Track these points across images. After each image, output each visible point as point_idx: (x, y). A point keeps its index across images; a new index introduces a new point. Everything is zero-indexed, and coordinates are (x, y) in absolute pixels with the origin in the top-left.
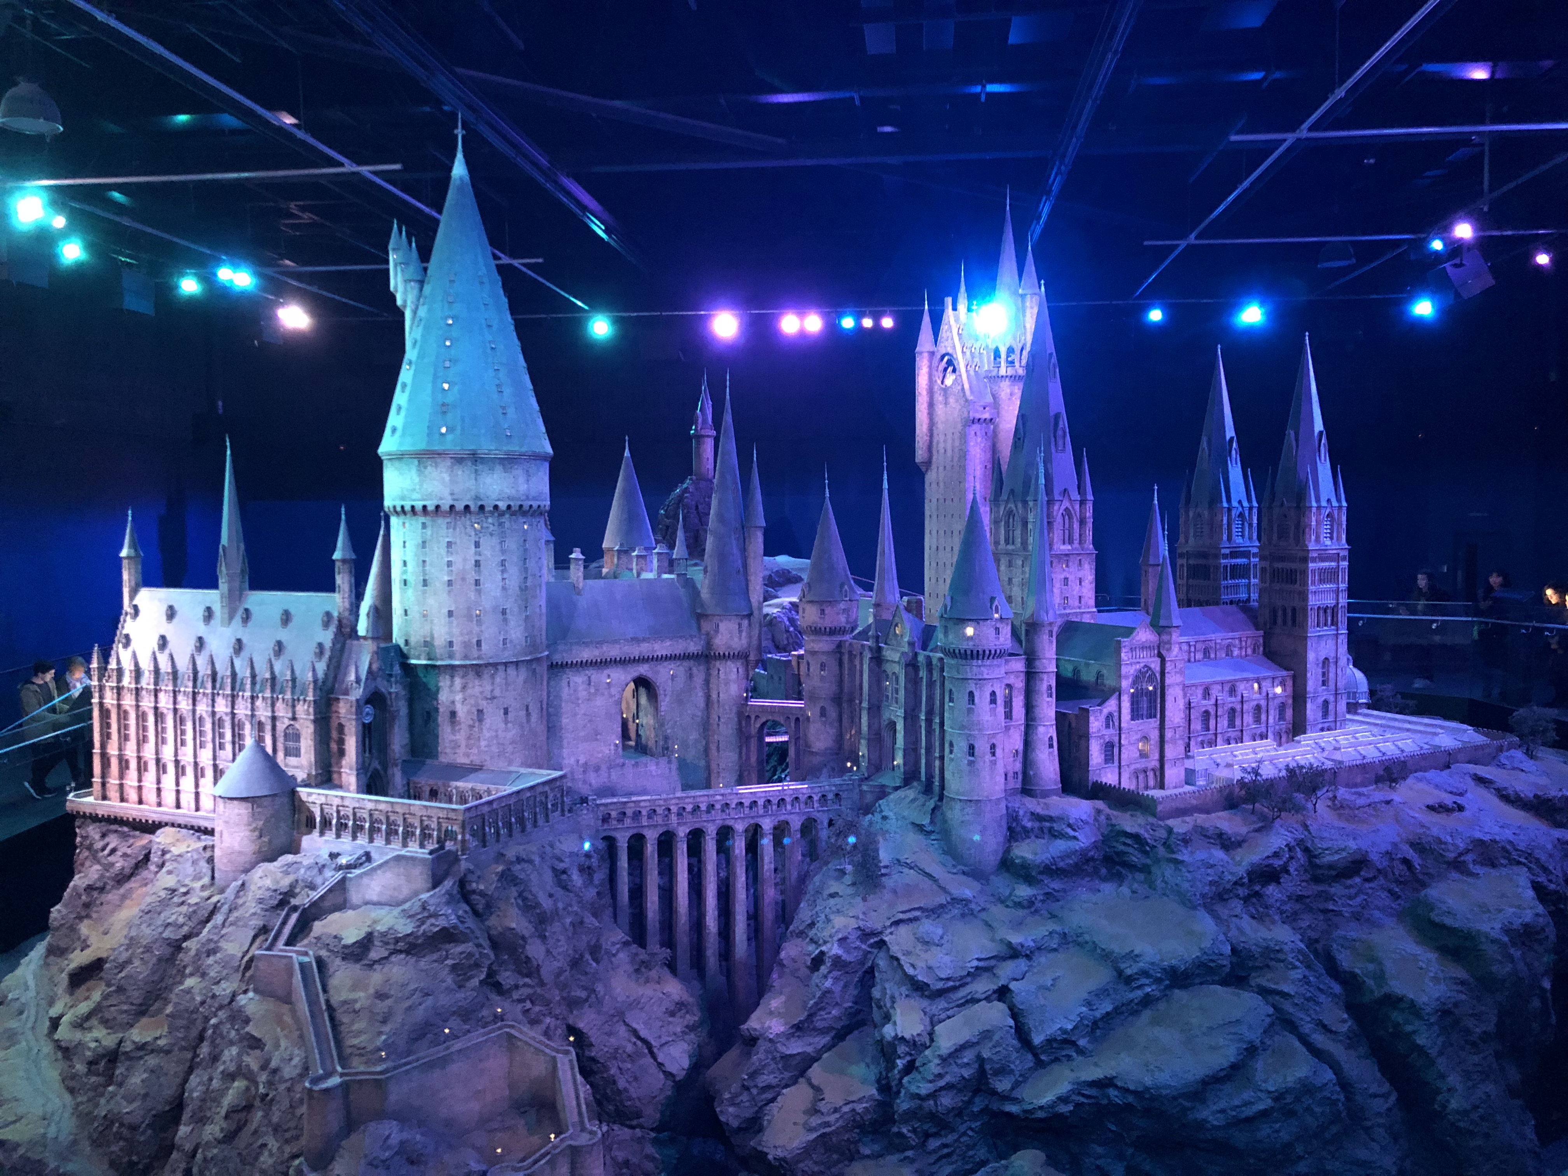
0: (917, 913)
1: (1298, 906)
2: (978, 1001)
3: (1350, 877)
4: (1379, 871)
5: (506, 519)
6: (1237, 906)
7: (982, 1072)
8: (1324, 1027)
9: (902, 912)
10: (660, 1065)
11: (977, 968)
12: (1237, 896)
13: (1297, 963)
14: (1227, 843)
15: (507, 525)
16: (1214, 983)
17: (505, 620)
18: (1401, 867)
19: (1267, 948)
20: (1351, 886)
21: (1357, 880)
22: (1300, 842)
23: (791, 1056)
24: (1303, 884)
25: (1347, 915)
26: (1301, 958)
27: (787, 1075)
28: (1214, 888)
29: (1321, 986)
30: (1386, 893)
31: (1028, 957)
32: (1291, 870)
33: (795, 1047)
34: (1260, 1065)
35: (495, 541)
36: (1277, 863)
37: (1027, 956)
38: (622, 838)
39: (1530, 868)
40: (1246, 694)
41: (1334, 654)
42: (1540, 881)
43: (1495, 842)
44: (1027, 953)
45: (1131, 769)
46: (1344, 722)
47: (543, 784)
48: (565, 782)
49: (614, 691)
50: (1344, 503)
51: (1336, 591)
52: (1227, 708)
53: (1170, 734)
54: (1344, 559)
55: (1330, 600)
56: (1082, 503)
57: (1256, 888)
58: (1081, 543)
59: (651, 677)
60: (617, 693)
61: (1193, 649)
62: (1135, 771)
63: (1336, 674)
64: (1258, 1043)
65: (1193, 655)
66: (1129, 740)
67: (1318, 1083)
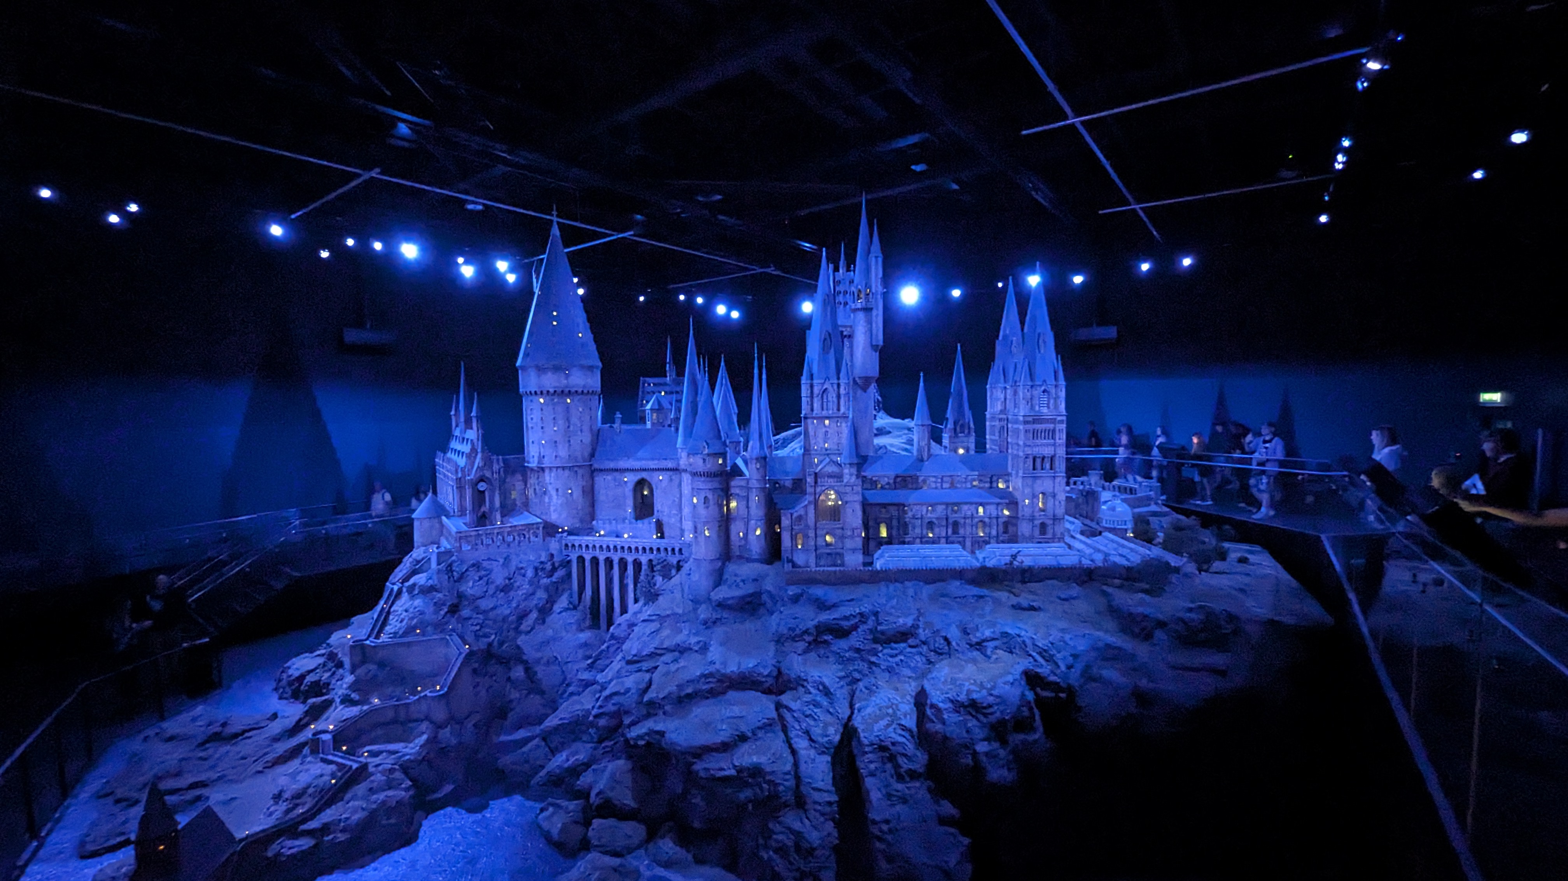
0: (654, 618)
1: (856, 655)
2: (640, 671)
3: (896, 642)
4: (924, 643)
6: (801, 646)
8: (809, 736)
9: (650, 615)
10: (563, 672)
11: (652, 653)
12: (804, 640)
13: (812, 690)
14: (822, 605)
15: (557, 400)
16: (757, 690)
17: (556, 447)
18: (942, 641)
19: (799, 677)
20: (896, 649)
21: (903, 645)
22: (876, 614)
23: (583, 680)
24: (866, 641)
25: (883, 667)
26: (821, 687)
28: (791, 633)
29: (831, 710)
30: (924, 659)
32: (859, 630)
33: (585, 676)
34: (745, 747)
36: (846, 624)
37: (680, 652)
38: (574, 557)
39: (1035, 661)
40: (969, 513)
41: (1051, 490)
42: (1039, 670)
43: (1019, 636)
44: (681, 650)
45: (818, 552)
46: (1061, 539)
47: (522, 525)
48: (542, 526)
49: (629, 484)
50: (1062, 382)
51: (1054, 445)
52: (950, 521)
53: (849, 533)
54: (1061, 422)
55: (1048, 451)
56: (839, 385)
57: (826, 638)
58: (839, 410)
59: (648, 479)
60: (631, 486)
61: (939, 480)
62: (822, 554)
63: (1054, 505)
64: (750, 734)
65: (939, 485)
66: (816, 534)
67: (768, 769)
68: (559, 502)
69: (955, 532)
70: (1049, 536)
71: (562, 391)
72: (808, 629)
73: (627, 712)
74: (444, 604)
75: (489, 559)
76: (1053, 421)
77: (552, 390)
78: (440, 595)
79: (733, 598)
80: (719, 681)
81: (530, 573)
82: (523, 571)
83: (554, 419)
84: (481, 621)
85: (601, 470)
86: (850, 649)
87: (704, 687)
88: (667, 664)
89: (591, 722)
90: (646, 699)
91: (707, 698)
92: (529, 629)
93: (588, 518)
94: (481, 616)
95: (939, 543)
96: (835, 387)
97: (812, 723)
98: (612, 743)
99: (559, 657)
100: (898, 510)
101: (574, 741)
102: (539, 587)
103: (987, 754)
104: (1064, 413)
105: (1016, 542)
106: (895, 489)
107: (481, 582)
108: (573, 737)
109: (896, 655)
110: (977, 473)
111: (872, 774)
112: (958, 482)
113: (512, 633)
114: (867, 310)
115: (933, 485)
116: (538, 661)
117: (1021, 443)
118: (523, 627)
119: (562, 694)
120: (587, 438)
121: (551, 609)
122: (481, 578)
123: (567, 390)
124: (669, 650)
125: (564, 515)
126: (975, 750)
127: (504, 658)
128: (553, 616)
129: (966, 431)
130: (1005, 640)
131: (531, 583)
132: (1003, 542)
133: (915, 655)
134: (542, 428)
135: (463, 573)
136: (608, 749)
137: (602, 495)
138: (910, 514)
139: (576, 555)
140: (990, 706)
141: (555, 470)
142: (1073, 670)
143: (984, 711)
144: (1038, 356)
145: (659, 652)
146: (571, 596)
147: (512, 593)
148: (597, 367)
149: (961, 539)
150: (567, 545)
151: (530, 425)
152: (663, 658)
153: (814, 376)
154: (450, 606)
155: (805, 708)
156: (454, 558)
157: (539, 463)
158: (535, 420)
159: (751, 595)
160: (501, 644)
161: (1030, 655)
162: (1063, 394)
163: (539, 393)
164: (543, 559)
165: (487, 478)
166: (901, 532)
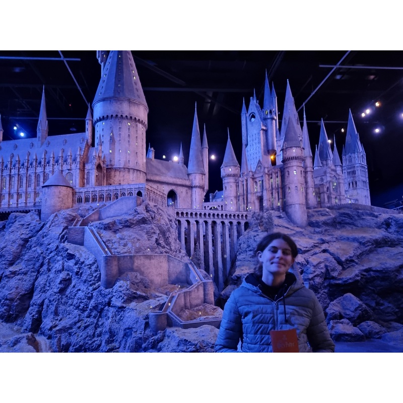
2: (318, 253)
6: (384, 230)
7: (327, 270)
11: (314, 245)
12: (383, 227)
22: (392, 218)
24: (398, 228)
28: (377, 225)
31: (328, 243)
54: (367, 169)
59: (175, 191)
60: (166, 193)
104: (367, 165)
134: (129, 141)
139: (184, 220)
157: (125, 165)
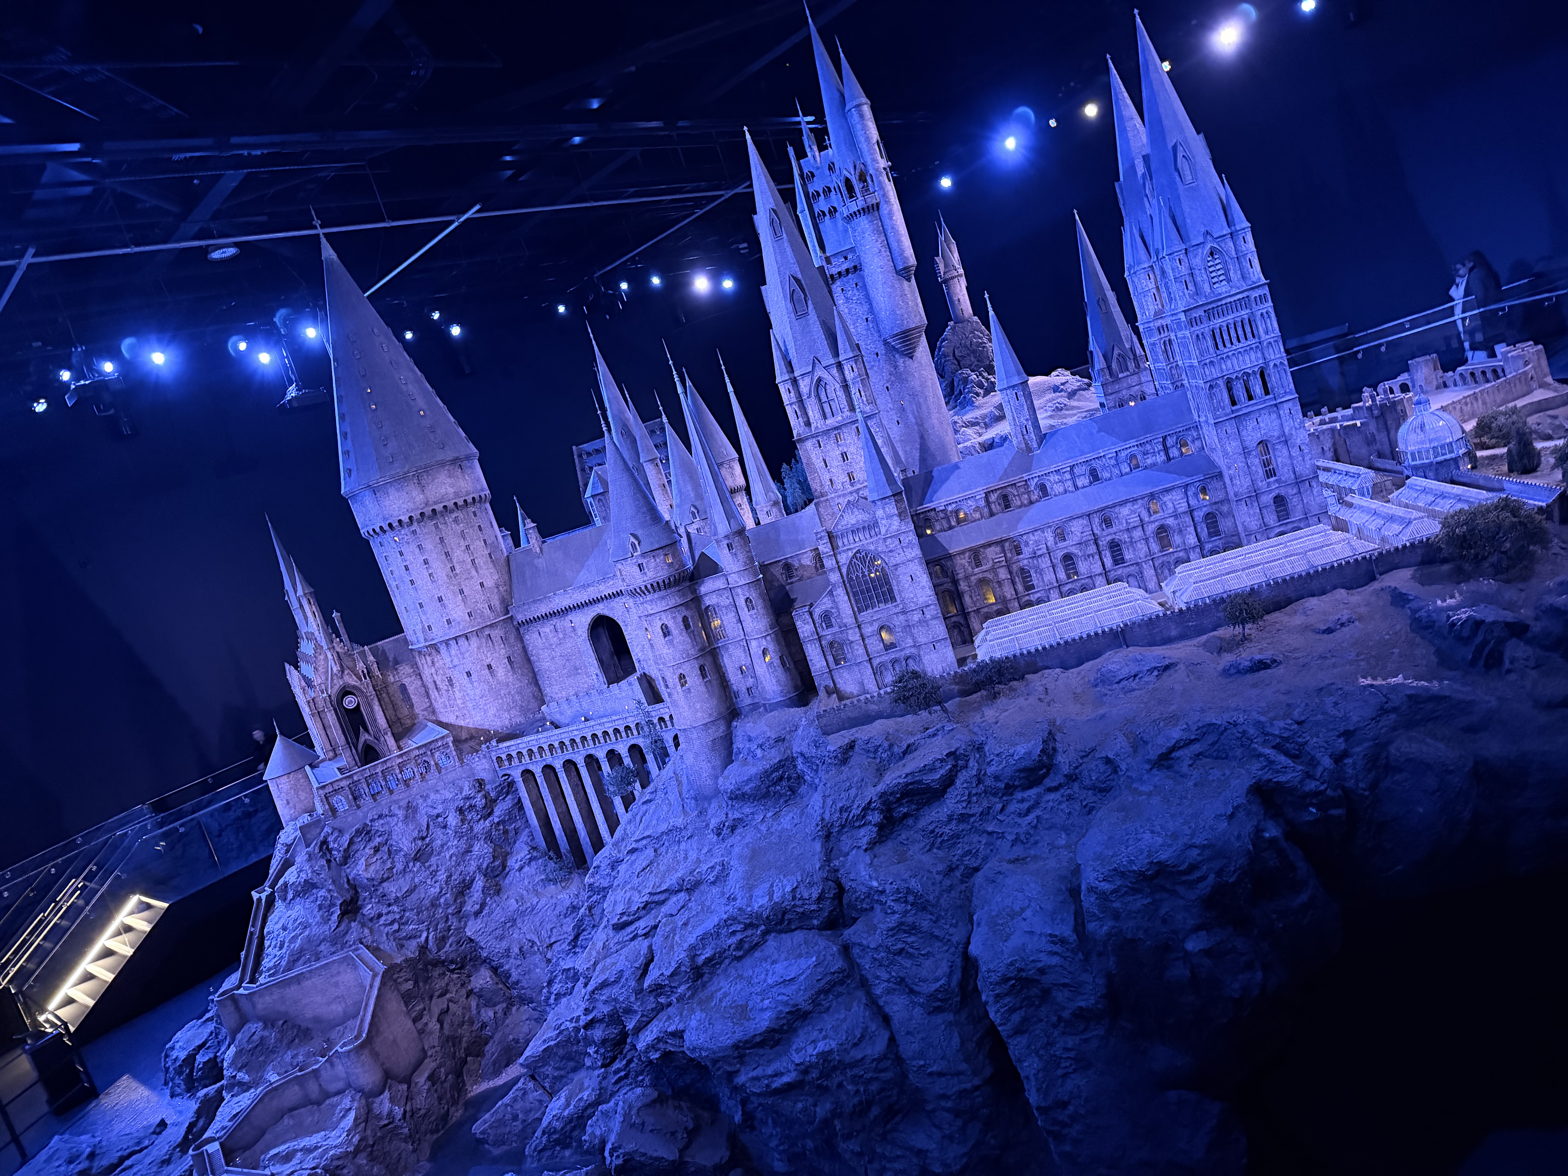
1: (962, 827)
2: (635, 937)
3: (1023, 789)
4: (1071, 778)
5: (415, 526)
7: (616, 1011)
8: (907, 986)
9: (637, 841)
10: (549, 961)
11: (648, 903)
12: (869, 823)
14: (886, 757)
15: (418, 530)
16: (806, 929)
17: (444, 606)
19: (871, 889)
20: (1026, 800)
21: (1036, 791)
24: (972, 800)
25: (1010, 838)
27: (570, 985)
29: (936, 933)
30: (1077, 807)
32: (958, 782)
35: (413, 547)
36: (931, 778)
37: (688, 890)
38: (516, 774)
39: (1272, 762)
40: (1134, 520)
41: (1276, 434)
42: (1282, 778)
43: (1235, 725)
44: (690, 887)
45: (876, 662)
46: (1322, 515)
47: (418, 748)
48: (450, 740)
49: (579, 633)
50: (1243, 223)
51: (1260, 347)
52: (1103, 542)
53: (916, 617)
54: (1262, 299)
55: (1250, 362)
56: (839, 366)
57: (905, 810)
58: (852, 409)
59: (607, 613)
60: (583, 632)
61: (1068, 476)
62: (882, 664)
63: (1290, 457)
64: (810, 1008)
65: (1070, 483)
66: (862, 635)
67: (847, 1059)
68: (478, 692)
69: (1118, 560)
70: (1297, 515)
71: (422, 514)
72: (870, 802)
73: (629, 1011)
74: (332, 905)
75: (380, 816)
76: (1245, 303)
77: (405, 519)
78: (322, 893)
79: (750, 780)
80: (747, 927)
81: (453, 820)
82: (440, 819)
83: (426, 562)
84: (397, 917)
85: (529, 622)
86: (950, 818)
87: (730, 942)
88: (672, 915)
89: (585, 1038)
90: (646, 985)
91: (739, 959)
92: (477, 907)
93: (534, 705)
94: (395, 908)
95: (1094, 587)
96: (834, 371)
97: (908, 963)
98: (624, 1062)
99: (536, 940)
100: (1004, 551)
101: (575, 1070)
102: (476, 837)
103: (1207, 952)
104: (1263, 281)
105: (1240, 545)
106: (992, 514)
107: (378, 856)
108: (572, 1064)
109: (1029, 811)
110: (1133, 442)
111: (1018, 1031)
112: (1104, 467)
113: (454, 922)
114: (872, 209)
115: (1059, 488)
116: (508, 952)
117: (1195, 362)
118: (470, 907)
119: (548, 998)
120: (490, 576)
121: (504, 866)
122: (377, 850)
123: (428, 511)
124: (671, 892)
125: (492, 711)
126: (1186, 951)
127: (452, 962)
128: (512, 874)
129: (1131, 365)
130: (1211, 738)
131: (459, 835)
132: (1213, 552)
133: (1060, 803)
134: (412, 582)
135: (346, 850)
136: (623, 1073)
137: (545, 662)
138: (1027, 551)
139: (519, 771)
140: (1193, 868)
141: (453, 643)
142: (1348, 761)
143: (1184, 878)
144: (1181, 188)
145: (656, 898)
146: (531, 834)
147: (433, 860)
148: (468, 458)
149: (1132, 568)
150: (499, 759)
151: (394, 584)
152: (664, 909)
153: (794, 362)
154: (341, 904)
155: (889, 942)
156: (327, 829)
157: (426, 640)
158: (396, 573)
159: (775, 768)
160: (442, 941)
161: (1260, 755)
162: (1251, 245)
163: (386, 528)
164: (466, 792)
165: (354, 687)
166: (1020, 587)
